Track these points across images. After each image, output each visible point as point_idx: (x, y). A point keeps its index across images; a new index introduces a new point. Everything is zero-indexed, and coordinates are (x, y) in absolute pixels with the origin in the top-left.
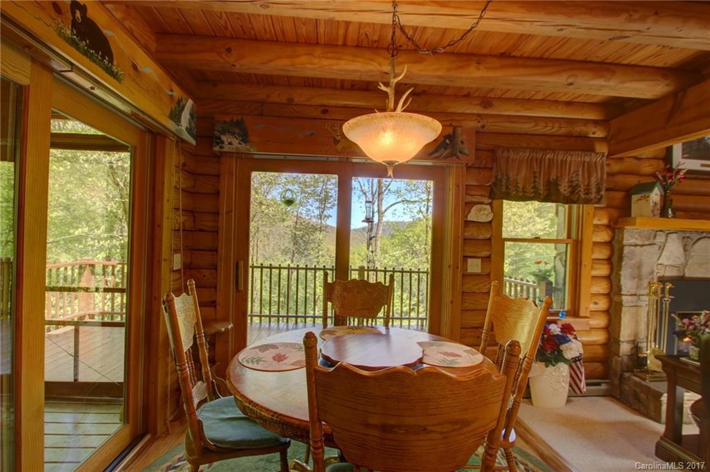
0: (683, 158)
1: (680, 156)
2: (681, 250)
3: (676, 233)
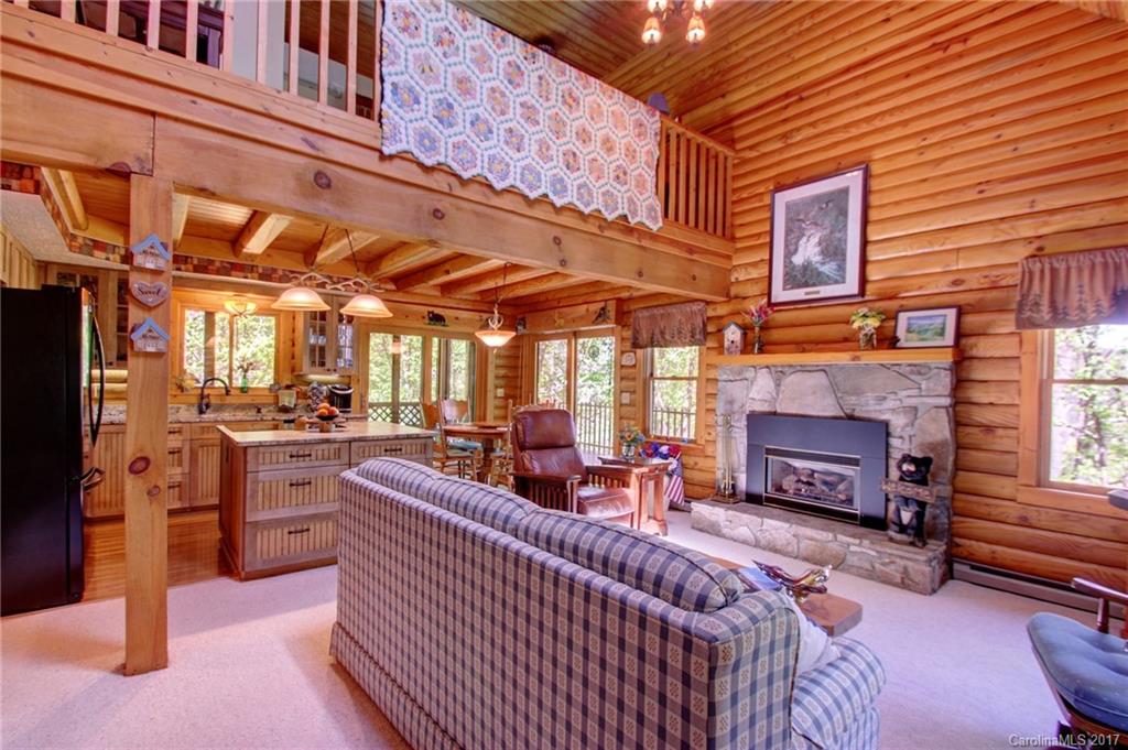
0: (786, 289)
1: (781, 289)
2: (772, 385)
3: (767, 367)
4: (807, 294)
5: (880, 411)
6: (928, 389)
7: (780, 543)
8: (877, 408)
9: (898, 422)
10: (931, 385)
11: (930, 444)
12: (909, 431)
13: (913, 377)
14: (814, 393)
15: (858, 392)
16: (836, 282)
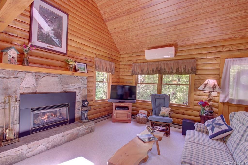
0: (38, 41)
1: (37, 40)
2: (34, 81)
3: (31, 73)
4: (48, 46)
5: (73, 89)
6: (83, 83)
7: (57, 142)
8: (72, 88)
9: (77, 92)
10: (84, 82)
11: (84, 96)
12: (80, 94)
13: (80, 80)
14: (54, 84)
15: (67, 84)
16: (59, 47)
